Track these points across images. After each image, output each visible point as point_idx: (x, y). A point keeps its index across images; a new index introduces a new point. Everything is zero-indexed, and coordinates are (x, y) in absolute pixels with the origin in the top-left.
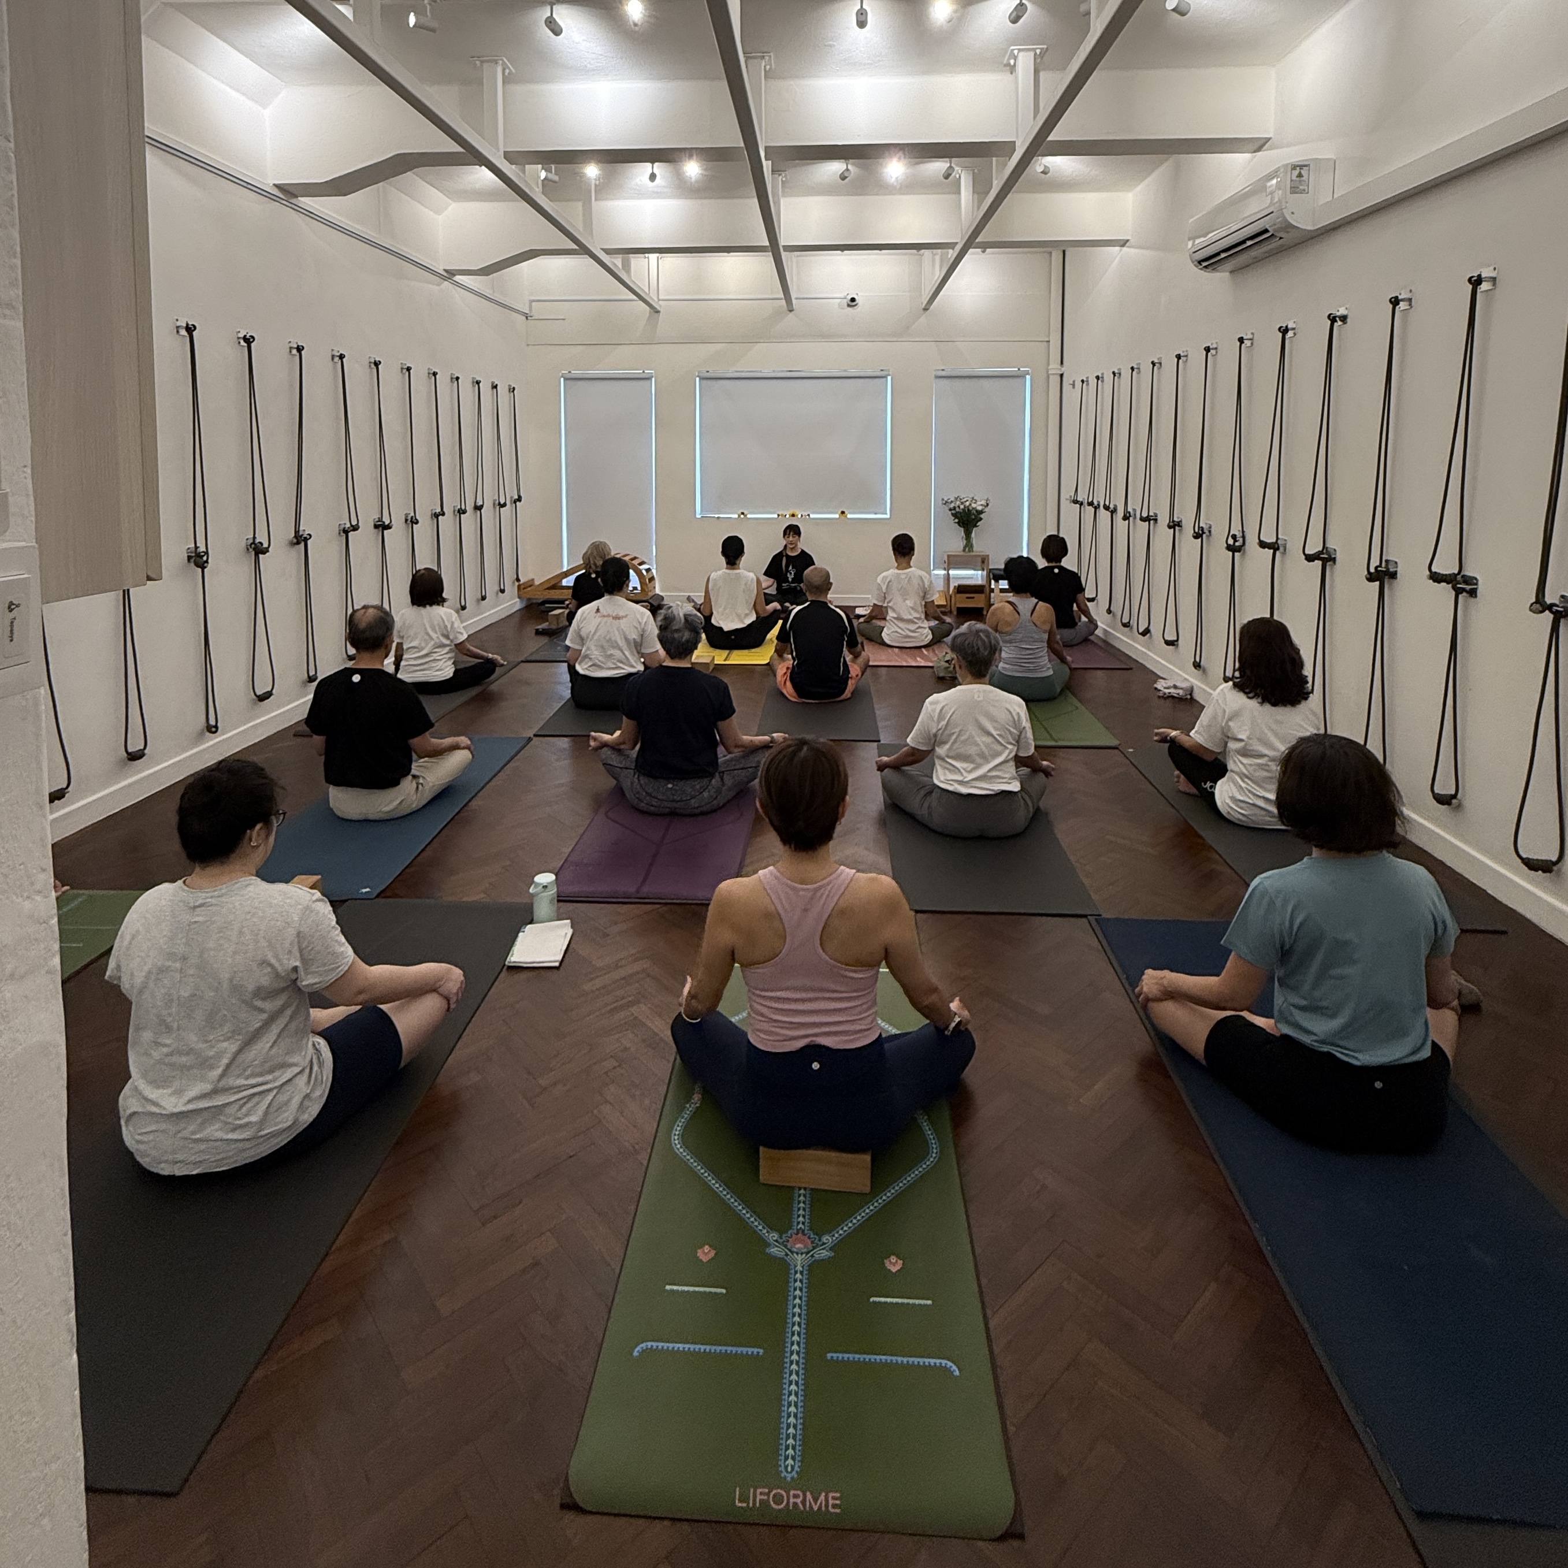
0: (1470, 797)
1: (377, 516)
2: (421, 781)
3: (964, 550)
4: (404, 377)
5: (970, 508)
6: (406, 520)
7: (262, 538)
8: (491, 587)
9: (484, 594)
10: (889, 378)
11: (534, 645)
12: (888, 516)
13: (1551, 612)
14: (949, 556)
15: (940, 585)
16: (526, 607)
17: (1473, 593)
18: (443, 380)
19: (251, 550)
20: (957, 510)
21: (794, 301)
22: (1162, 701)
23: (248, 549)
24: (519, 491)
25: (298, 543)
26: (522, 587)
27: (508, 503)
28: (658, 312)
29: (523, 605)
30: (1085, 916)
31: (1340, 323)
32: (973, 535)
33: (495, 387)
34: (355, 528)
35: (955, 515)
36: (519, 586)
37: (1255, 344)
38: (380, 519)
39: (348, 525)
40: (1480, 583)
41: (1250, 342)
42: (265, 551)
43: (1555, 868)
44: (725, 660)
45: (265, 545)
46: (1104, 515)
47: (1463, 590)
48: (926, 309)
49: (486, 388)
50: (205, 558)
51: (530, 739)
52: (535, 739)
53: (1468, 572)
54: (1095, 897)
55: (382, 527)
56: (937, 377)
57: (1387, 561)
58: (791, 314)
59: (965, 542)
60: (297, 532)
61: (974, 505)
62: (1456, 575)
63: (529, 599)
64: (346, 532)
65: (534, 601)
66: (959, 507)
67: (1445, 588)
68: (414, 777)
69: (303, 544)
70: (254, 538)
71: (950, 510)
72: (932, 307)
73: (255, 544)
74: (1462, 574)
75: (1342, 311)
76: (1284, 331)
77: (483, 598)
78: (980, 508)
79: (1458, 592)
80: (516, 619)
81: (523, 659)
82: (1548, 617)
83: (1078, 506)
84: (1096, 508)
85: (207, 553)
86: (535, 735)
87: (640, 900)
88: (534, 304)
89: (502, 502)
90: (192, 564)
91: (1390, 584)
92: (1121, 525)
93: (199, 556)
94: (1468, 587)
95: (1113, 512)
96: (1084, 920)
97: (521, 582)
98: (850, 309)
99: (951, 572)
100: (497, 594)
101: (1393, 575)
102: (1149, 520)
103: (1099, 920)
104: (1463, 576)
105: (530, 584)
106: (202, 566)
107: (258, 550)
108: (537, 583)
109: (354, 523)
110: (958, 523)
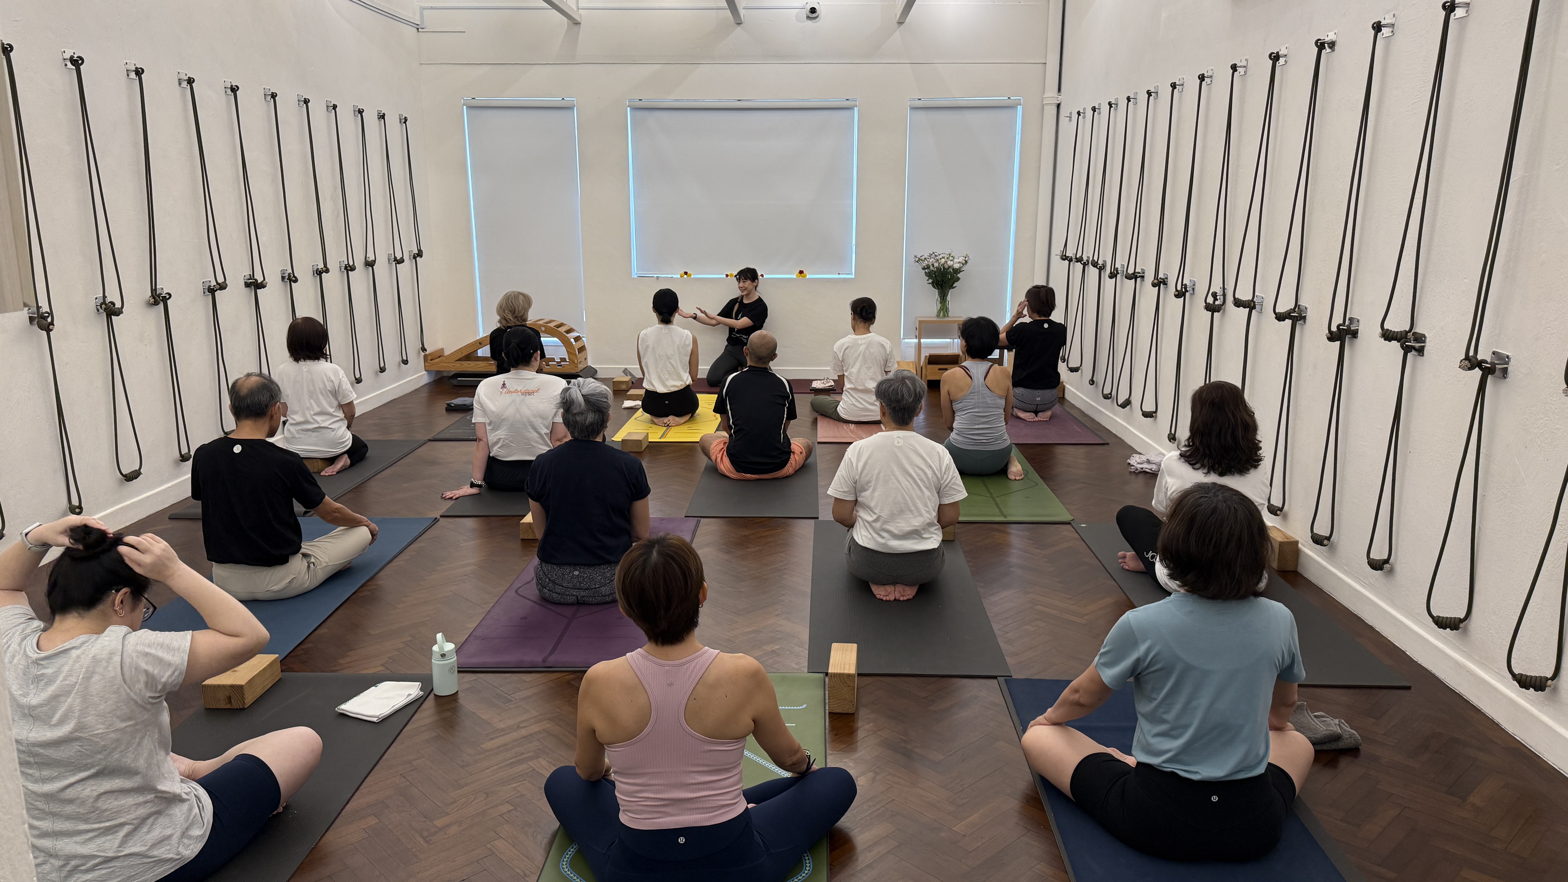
0: (1400, 561)
1: (247, 272)
2: (313, 560)
3: (938, 316)
4: (268, 105)
5: (946, 267)
6: (283, 278)
7: (113, 296)
8: (392, 357)
9: (382, 365)
10: (856, 109)
11: (445, 422)
12: (853, 276)
13: (1481, 368)
14: (920, 322)
15: (911, 355)
16: (434, 381)
17: (1421, 351)
18: (318, 110)
19: (101, 310)
20: (931, 268)
21: (742, 12)
22: (1133, 476)
23: (98, 310)
24: (418, 244)
25: (156, 303)
26: (430, 358)
27: (406, 258)
28: (577, 24)
29: (431, 380)
30: (995, 677)
31: (1328, 50)
32: (949, 298)
33: (382, 117)
34: (222, 287)
35: (929, 275)
36: (425, 357)
37: (1248, 74)
38: (252, 276)
39: (213, 283)
40: (1427, 340)
41: (1244, 69)
42: (118, 312)
43: (1461, 625)
44: (660, 438)
45: (118, 305)
46: (1092, 272)
47: (1413, 348)
48: (900, 23)
49: (370, 118)
50: (49, 320)
51: (436, 520)
52: (441, 519)
53: (1418, 329)
54: (1008, 660)
55: (254, 285)
56: (914, 108)
57: (1351, 319)
58: (739, 29)
59: (939, 305)
60: (154, 290)
61: (950, 263)
62: (1407, 332)
63: (438, 372)
64: (212, 291)
65: (445, 375)
66: (933, 265)
67: (1395, 344)
68: (305, 555)
69: (161, 305)
70: (104, 297)
71: (924, 269)
72: (907, 20)
73: (106, 305)
74: (1413, 331)
75: (1331, 37)
76: (1275, 58)
77: (382, 370)
78: (957, 266)
79: (1407, 350)
80: (424, 394)
81: (430, 437)
82: (1477, 373)
83: (1067, 262)
84: (1085, 265)
85: (51, 313)
86: (441, 516)
87: (544, 669)
88: (426, 12)
89: (399, 257)
90: (36, 327)
91: (1351, 345)
92: (1109, 283)
93: (42, 317)
94: (1417, 345)
95: (1101, 269)
96: (995, 681)
97: (427, 353)
98: (809, 22)
99: (922, 340)
100: (399, 364)
101: (1354, 334)
102: (1136, 278)
103: (1009, 680)
104: (1414, 334)
105: (439, 354)
106: (47, 328)
107: (110, 311)
108: (447, 352)
109: (221, 280)
110: (932, 283)
